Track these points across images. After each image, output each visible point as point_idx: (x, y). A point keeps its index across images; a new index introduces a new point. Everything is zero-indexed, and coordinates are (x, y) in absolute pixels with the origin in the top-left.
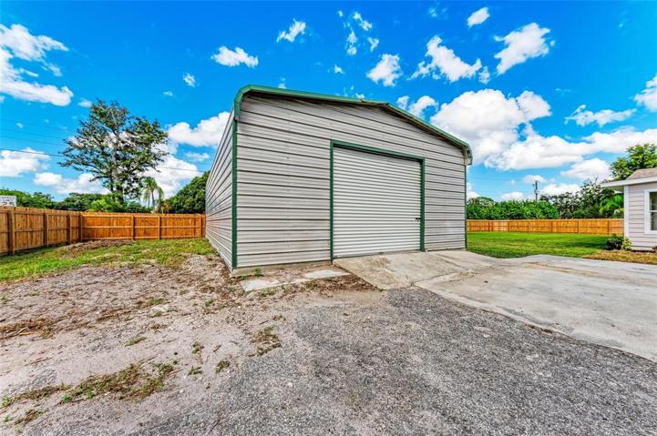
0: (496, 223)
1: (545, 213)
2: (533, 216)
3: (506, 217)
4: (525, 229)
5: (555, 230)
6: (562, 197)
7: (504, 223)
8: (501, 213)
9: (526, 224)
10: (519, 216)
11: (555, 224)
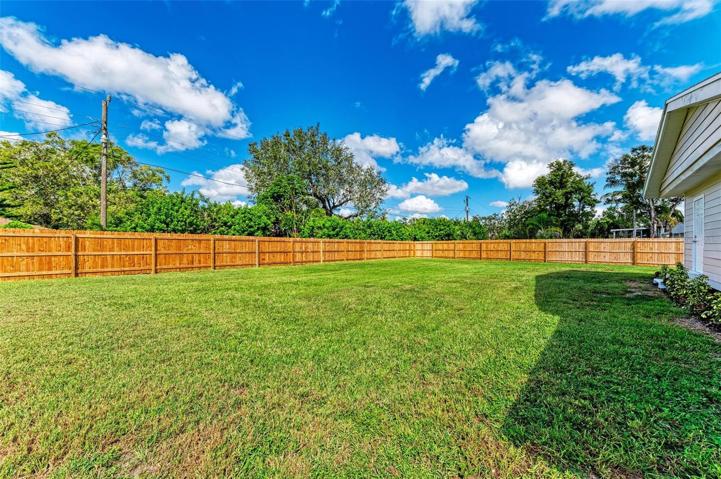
0: (418, 245)
1: (475, 234)
2: (463, 237)
3: (435, 238)
4: (451, 254)
5: (484, 255)
6: (490, 219)
7: (427, 245)
8: (428, 233)
9: (452, 247)
10: (449, 236)
11: (484, 247)
